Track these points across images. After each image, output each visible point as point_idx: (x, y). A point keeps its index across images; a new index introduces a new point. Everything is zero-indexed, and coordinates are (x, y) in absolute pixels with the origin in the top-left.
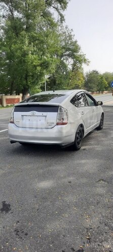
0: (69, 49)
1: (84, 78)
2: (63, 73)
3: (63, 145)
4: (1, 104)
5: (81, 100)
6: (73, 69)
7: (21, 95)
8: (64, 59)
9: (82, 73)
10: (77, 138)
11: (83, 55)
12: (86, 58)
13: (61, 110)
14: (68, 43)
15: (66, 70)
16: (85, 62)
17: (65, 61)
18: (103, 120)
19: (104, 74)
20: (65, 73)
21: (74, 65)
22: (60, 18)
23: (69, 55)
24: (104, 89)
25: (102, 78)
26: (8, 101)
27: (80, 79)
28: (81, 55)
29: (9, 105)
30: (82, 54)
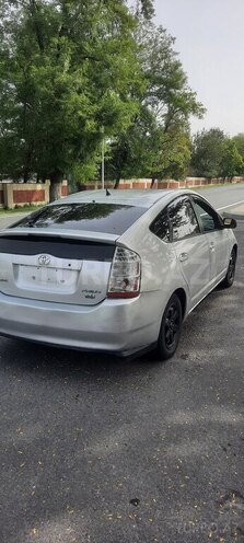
0: (159, 81)
1: (191, 148)
2: (144, 134)
3: (126, 354)
4: (3, 202)
5: (182, 213)
6: (167, 124)
7: (48, 182)
8: (147, 104)
9: (187, 135)
10: (164, 328)
11: (191, 94)
12: (196, 101)
13: (122, 256)
14: (158, 66)
15: (152, 128)
16: (194, 112)
17: (149, 107)
18: (234, 264)
19: (236, 139)
20: (148, 134)
21: (169, 116)
22: (141, 6)
23: (158, 94)
24: (235, 172)
25: (231, 147)
26: (18, 196)
27: (180, 150)
28: (185, 95)
29: (22, 204)
30: (188, 91)
